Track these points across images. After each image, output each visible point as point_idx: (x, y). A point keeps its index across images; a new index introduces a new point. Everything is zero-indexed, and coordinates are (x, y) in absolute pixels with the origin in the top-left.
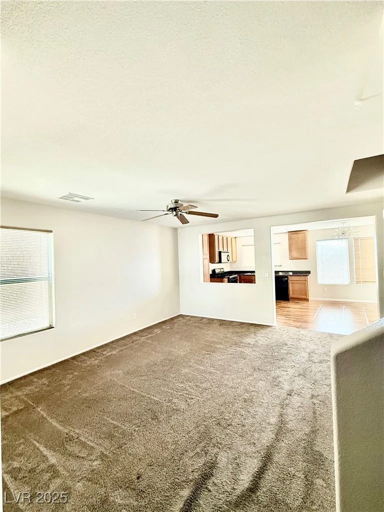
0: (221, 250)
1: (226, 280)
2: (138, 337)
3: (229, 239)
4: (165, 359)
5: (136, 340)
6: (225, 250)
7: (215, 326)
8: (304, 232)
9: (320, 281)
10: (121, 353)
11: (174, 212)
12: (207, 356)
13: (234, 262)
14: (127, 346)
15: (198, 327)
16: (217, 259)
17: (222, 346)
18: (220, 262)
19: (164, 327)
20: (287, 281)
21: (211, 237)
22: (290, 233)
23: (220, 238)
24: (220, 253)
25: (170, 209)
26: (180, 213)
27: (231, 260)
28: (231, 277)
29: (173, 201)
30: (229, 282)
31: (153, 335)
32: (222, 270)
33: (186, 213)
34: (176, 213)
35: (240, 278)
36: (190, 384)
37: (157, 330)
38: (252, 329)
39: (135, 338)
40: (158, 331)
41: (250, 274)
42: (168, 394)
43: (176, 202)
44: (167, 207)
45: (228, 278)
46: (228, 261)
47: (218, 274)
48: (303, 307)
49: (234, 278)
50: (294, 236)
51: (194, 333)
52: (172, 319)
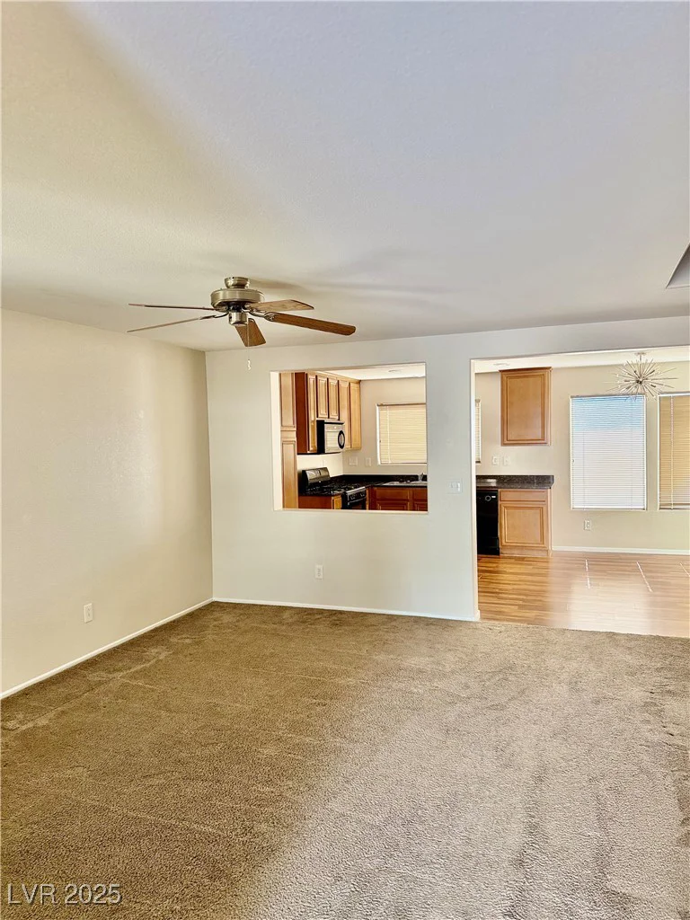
0: (323, 415)
1: (337, 500)
2: (104, 674)
3: (344, 386)
4: (202, 728)
5: (100, 683)
6: (334, 415)
7: (321, 628)
8: (541, 372)
9: (578, 502)
10: (64, 720)
11: (235, 316)
12: (318, 709)
13: (356, 450)
14: (74, 703)
15: (275, 634)
16: (313, 444)
17: (351, 681)
18: (321, 450)
19: (174, 640)
20: (495, 501)
21: (301, 379)
22: (505, 374)
23: (322, 381)
24: (321, 425)
25: (221, 304)
26: (249, 316)
27: (347, 446)
28: (349, 492)
29: (231, 282)
30: (344, 507)
31: (148, 665)
32: (323, 474)
33: (267, 318)
34: (241, 317)
35: (373, 495)
36: (290, 783)
37: (154, 651)
38: (421, 633)
39: (94, 677)
40: (158, 653)
41: (396, 483)
42: (238, 814)
43: (240, 284)
44: (214, 296)
45: (344, 496)
46: (342, 447)
47: (316, 484)
48: (536, 571)
49: (358, 495)
50: (517, 383)
51: (267, 652)
52: (191, 615)
